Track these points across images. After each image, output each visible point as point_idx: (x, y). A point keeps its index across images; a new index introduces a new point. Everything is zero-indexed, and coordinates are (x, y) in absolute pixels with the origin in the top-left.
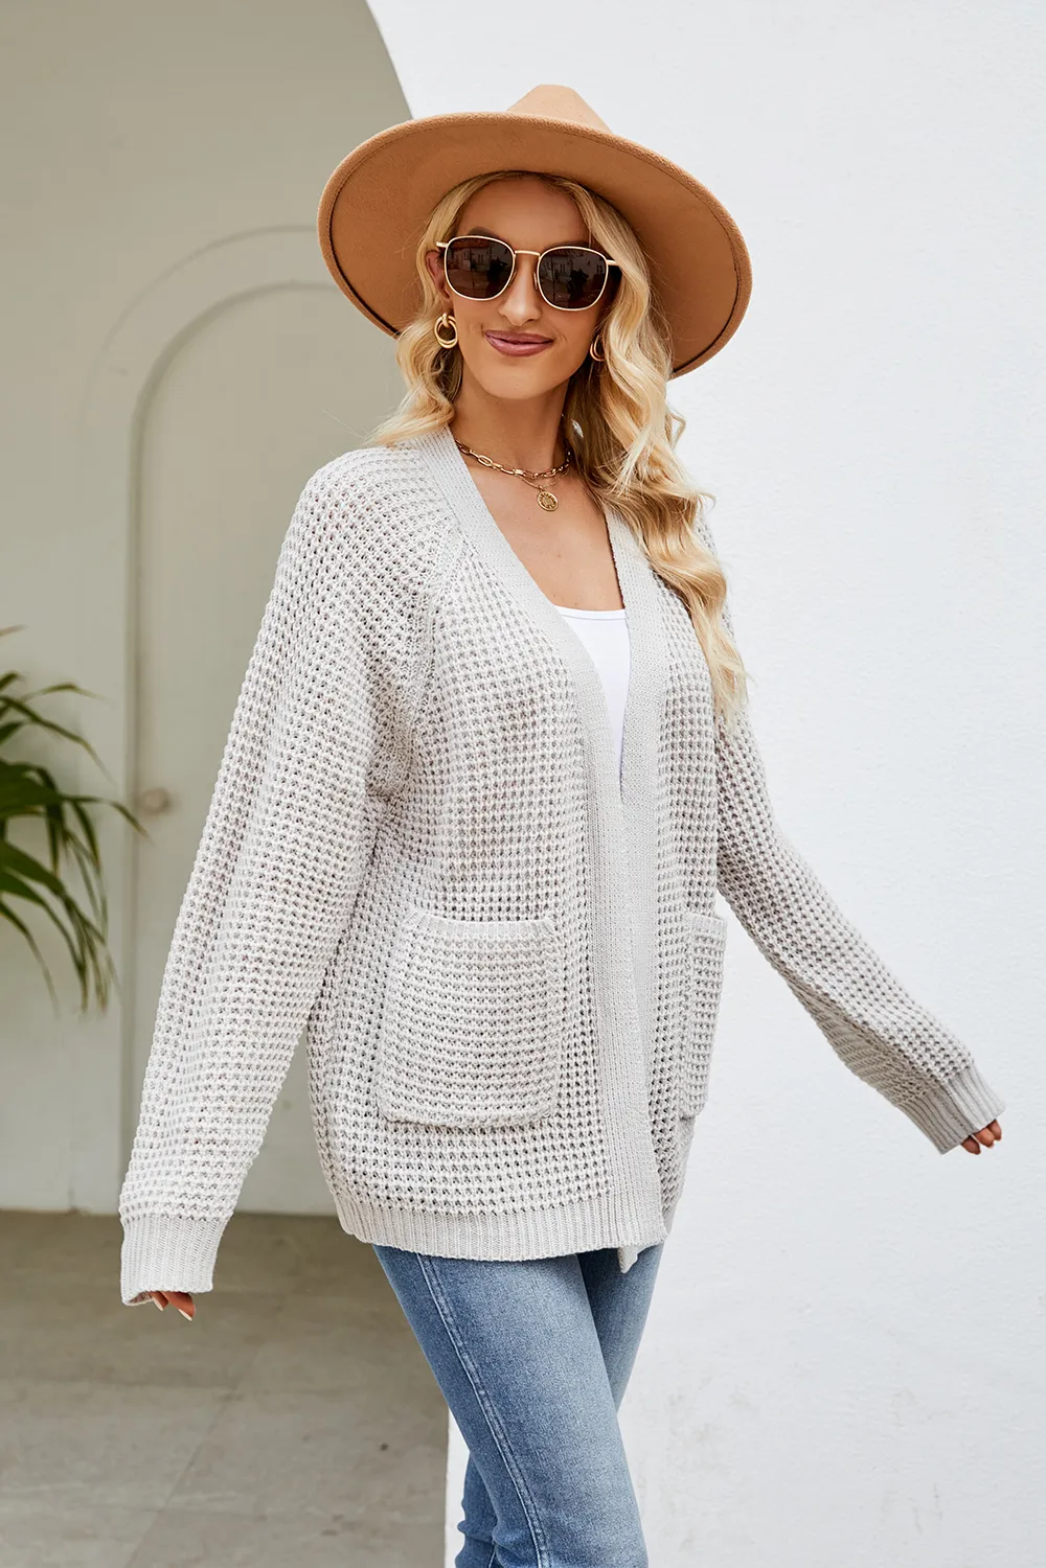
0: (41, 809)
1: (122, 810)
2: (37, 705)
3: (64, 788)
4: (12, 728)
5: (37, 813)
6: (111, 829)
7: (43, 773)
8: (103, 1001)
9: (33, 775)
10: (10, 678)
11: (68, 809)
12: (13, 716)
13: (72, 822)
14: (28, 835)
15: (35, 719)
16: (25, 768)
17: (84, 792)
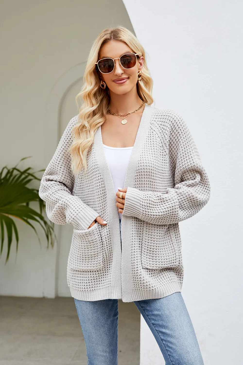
2: (36, 175)
4: (30, 180)
5: (36, 201)
8: (52, 244)
10: (29, 169)
12: (30, 177)
14: (35, 206)
15: (36, 178)
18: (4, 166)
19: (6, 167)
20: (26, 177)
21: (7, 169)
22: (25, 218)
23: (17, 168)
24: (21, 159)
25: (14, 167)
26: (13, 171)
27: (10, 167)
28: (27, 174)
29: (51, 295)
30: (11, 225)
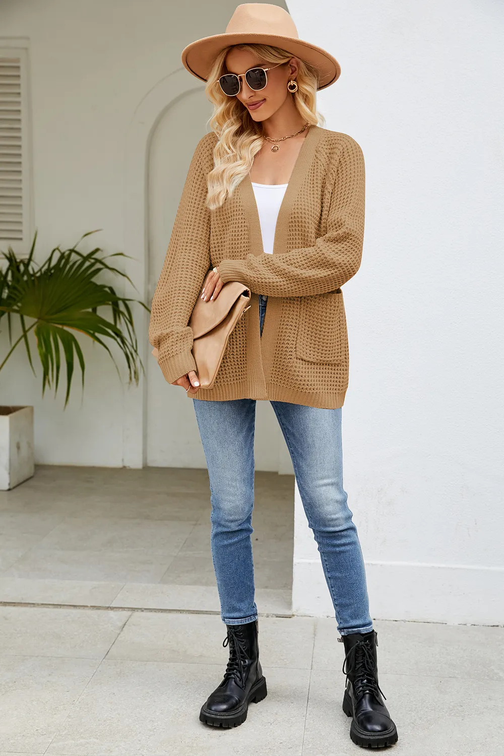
0: (110, 303)
1: (143, 305)
2: (108, 262)
3: (119, 295)
4: (99, 270)
5: (109, 304)
6: (138, 312)
7: (111, 289)
8: (137, 379)
9: (107, 289)
10: (97, 250)
11: (121, 303)
12: (98, 266)
13: (122, 308)
14: (105, 313)
15: (107, 267)
16: (104, 286)
17: (127, 297)
18: (55, 247)
19: (57, 249)
20: (92, 265)
21: (59, 251)
22: (92, 332)
23: (76, 249)
24: (83, 235)
25: (71, 248)
26: (69, 255)
27: (65, 248)
28: (93, 261)
29: (135, 462)
30: (70, 343)
